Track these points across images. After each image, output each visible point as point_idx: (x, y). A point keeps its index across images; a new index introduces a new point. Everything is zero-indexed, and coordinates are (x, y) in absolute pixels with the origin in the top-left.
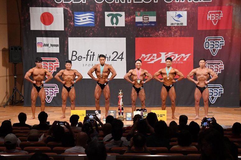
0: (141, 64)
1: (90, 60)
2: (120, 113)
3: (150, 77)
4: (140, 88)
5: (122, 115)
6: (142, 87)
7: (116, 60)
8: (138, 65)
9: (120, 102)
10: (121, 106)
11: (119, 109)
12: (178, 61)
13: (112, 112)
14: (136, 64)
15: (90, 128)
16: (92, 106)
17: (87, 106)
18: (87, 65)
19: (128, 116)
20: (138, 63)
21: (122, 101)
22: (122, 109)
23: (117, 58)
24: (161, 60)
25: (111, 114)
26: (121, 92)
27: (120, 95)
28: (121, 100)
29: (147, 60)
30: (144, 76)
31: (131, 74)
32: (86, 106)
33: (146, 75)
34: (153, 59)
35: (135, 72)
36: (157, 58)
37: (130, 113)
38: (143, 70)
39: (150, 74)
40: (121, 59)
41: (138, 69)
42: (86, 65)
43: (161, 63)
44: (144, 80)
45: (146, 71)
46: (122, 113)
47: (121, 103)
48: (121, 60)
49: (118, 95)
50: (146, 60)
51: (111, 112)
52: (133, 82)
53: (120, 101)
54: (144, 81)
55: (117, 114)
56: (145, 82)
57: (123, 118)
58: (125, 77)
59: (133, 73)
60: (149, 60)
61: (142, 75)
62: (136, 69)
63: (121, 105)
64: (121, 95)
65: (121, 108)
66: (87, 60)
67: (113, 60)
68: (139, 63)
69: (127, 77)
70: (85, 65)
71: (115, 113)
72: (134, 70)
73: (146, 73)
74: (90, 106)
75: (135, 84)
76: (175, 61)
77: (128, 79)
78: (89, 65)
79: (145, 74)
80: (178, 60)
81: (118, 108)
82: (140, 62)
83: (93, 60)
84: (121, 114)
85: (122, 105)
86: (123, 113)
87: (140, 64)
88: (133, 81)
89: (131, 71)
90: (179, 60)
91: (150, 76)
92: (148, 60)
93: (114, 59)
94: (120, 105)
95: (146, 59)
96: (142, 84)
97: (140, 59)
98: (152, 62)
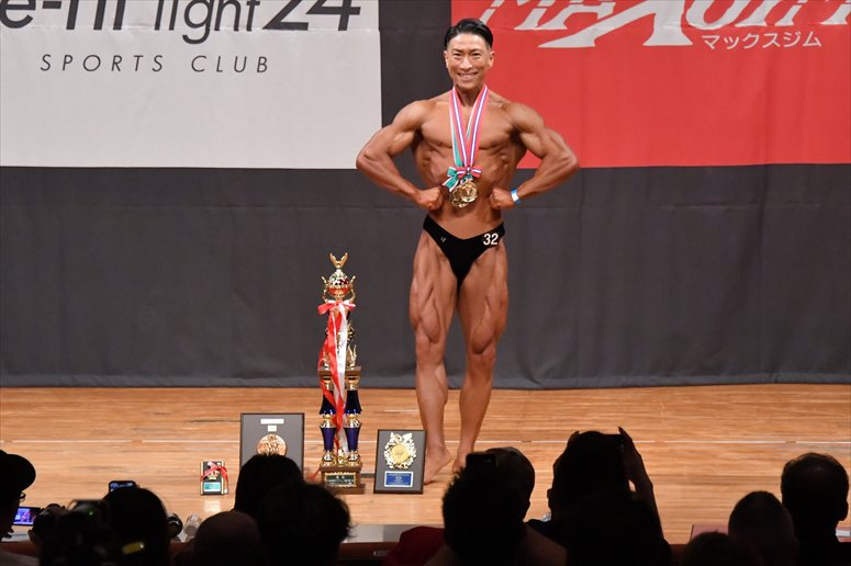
0: (487, 59)
1: (98, 25)
2: (335, 430)
3: (555, 160)
4: (481, 238)
5: (353, 446)
6: (500, 230)
7: (303, 26)
8: (466, 63)
9: (332, 351)
10: (342, 381)
11: (327, 407)
12: (781, 30)
13: (272, 424)
14: (450, 60)
15: (101, 551)
16: (112, 379)
17: (81, 378)
18: (77, 61)
19: (391, 458)
20: (460, 53)
21: (350, 343)
22: (353, 404)
23: (311, 12)
24: (650, 19)
25: (265, 439)
26: (339, 273)
27: (330, 295)
28: (344, 334)
29: (541, 22)
30: (512, 151)
31: (409, 136)
32: (66, 379)
33: (523, 148)
34: (592, 19)
35: (444, 116)
36: (617, 11)
37: (408, 436)
38: (504, 108)
39: (560, 140)
40: (337, 17)
41: (468, 97)
42: (68, 59)
43: (648, 43)
44: (511, 180)
45: (523, 114)
46: (353, 437)
47: (342, 358)
48: (343, 26)
49: (319, 293)
50: (531, 23)
51: (264, 430)
52: (430, 196)
53: (331, 341)
54: (509, 189)
55: (314, 442)
56: (515, 197)
57: (357, 470)
58: (364, 162)
59: (429, 128)
60: (557, 23)
61: (495, 147)
62: (449, 99)
63: (341, 370)
64: (339, 293)
65: (340, 394)
66: (71, 25)
67: (276, 24)
68: (473, 53)
69: (378, 158)
70: (56, 61)
71: (297, 434)
72: (433, 106)
73: (529, 131)
74: (100, 379)
75: (438, 212)
76: (755, 30)
77: (388, 172)
78: (92, 63)
79: (516, 135)
80: (780, 23)
81: (316, 396)
82: (476, 41)
83: (118, 25)
84: (344, 443)
85: (349, 375)
86: (357, 430)
87: (481, 60)
88: (423, 184)
89: (413, 111)
90: (787, 20)
91: (556, 149)
92: (548, 26)
93: (290, 18)
94: (333, 376)
95: (537, 14)
96: (496, 213)
97: (484, 19)
98: (584, 39)
